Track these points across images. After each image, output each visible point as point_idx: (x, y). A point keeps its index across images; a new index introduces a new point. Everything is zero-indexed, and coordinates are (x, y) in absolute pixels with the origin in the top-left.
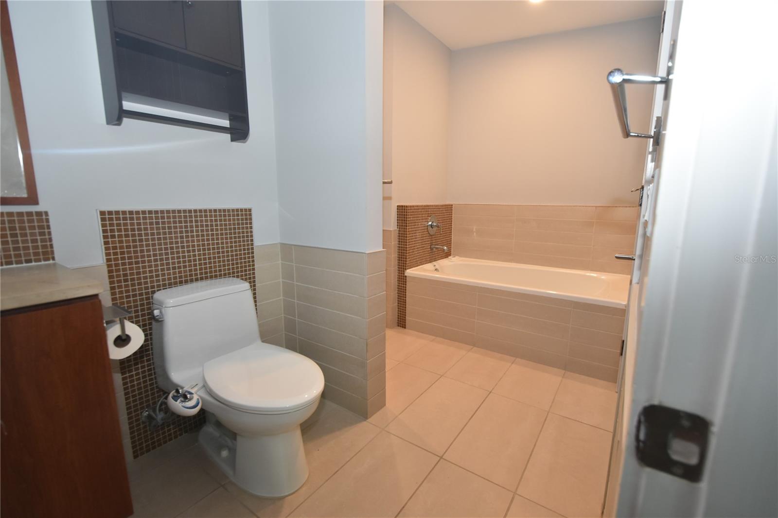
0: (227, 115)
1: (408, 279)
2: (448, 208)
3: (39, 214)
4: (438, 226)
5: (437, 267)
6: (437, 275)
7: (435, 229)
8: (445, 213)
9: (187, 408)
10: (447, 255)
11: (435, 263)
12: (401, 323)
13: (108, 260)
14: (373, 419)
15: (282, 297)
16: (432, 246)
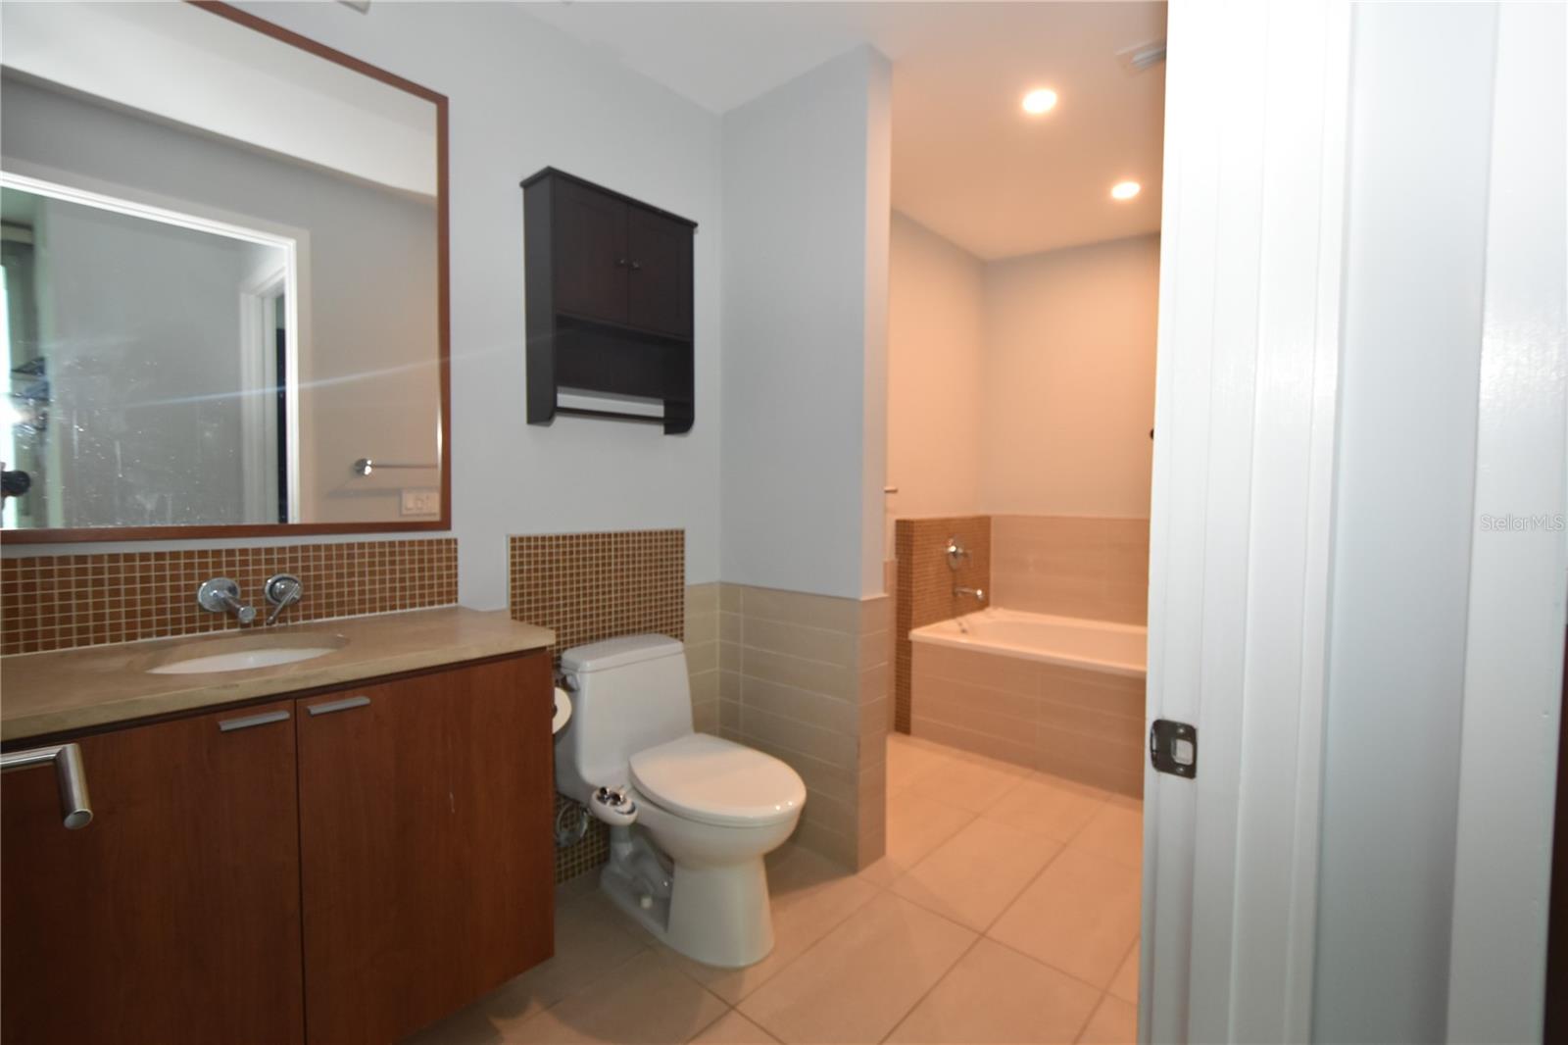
0: (662, 401)
1: (914, 647)
2: (982, 524)
3: (448, 542)
4: (965, 555)
5: (966, 626)
6: (964, 640)
7: (961, 559)
8: (977, 532)
9: (623, 813)
10: (983, 605)
11: (961, 619)
12: (902, 725)
13: (514, 604)
14: (868, 873)
15: (717, 668)
16: (957, 590)
